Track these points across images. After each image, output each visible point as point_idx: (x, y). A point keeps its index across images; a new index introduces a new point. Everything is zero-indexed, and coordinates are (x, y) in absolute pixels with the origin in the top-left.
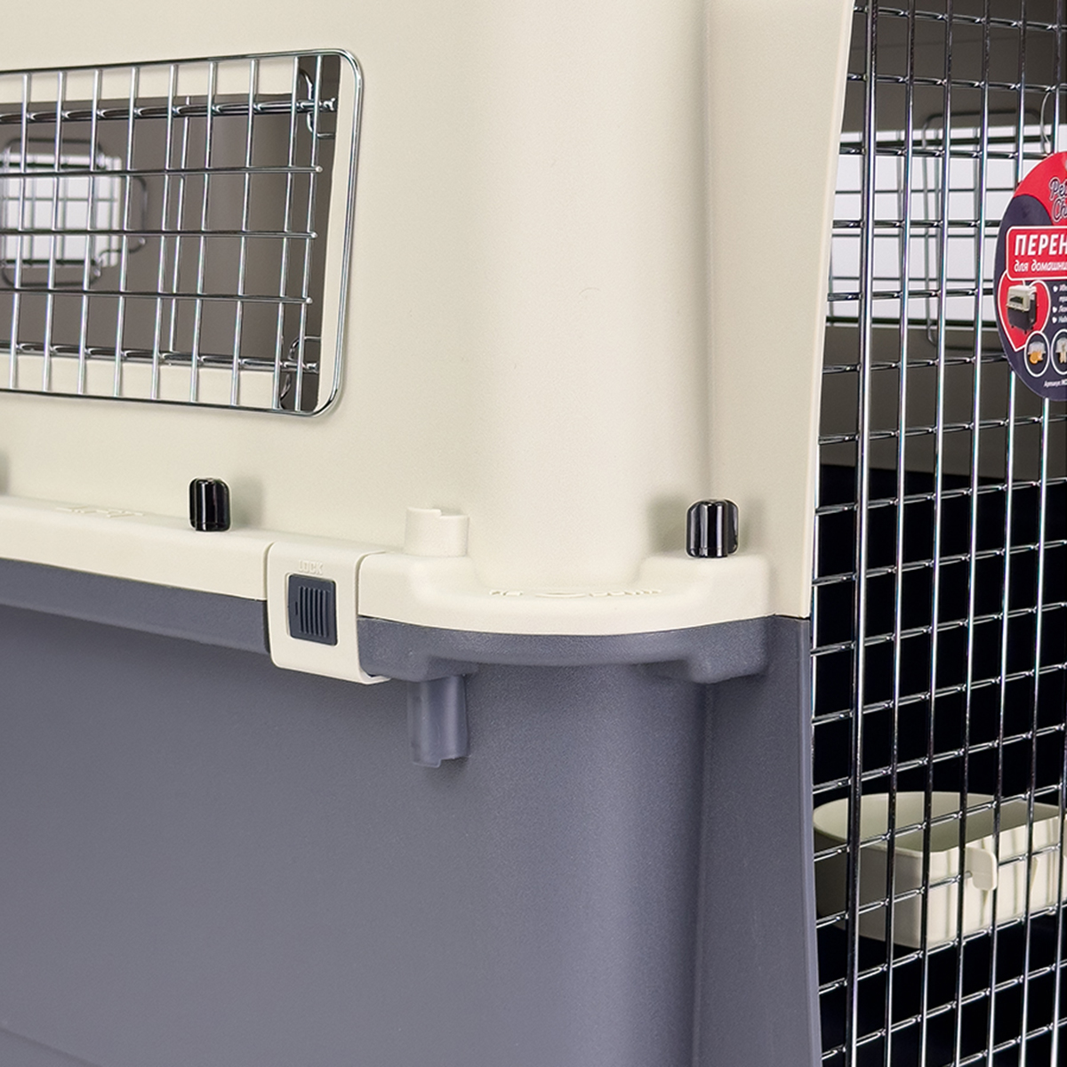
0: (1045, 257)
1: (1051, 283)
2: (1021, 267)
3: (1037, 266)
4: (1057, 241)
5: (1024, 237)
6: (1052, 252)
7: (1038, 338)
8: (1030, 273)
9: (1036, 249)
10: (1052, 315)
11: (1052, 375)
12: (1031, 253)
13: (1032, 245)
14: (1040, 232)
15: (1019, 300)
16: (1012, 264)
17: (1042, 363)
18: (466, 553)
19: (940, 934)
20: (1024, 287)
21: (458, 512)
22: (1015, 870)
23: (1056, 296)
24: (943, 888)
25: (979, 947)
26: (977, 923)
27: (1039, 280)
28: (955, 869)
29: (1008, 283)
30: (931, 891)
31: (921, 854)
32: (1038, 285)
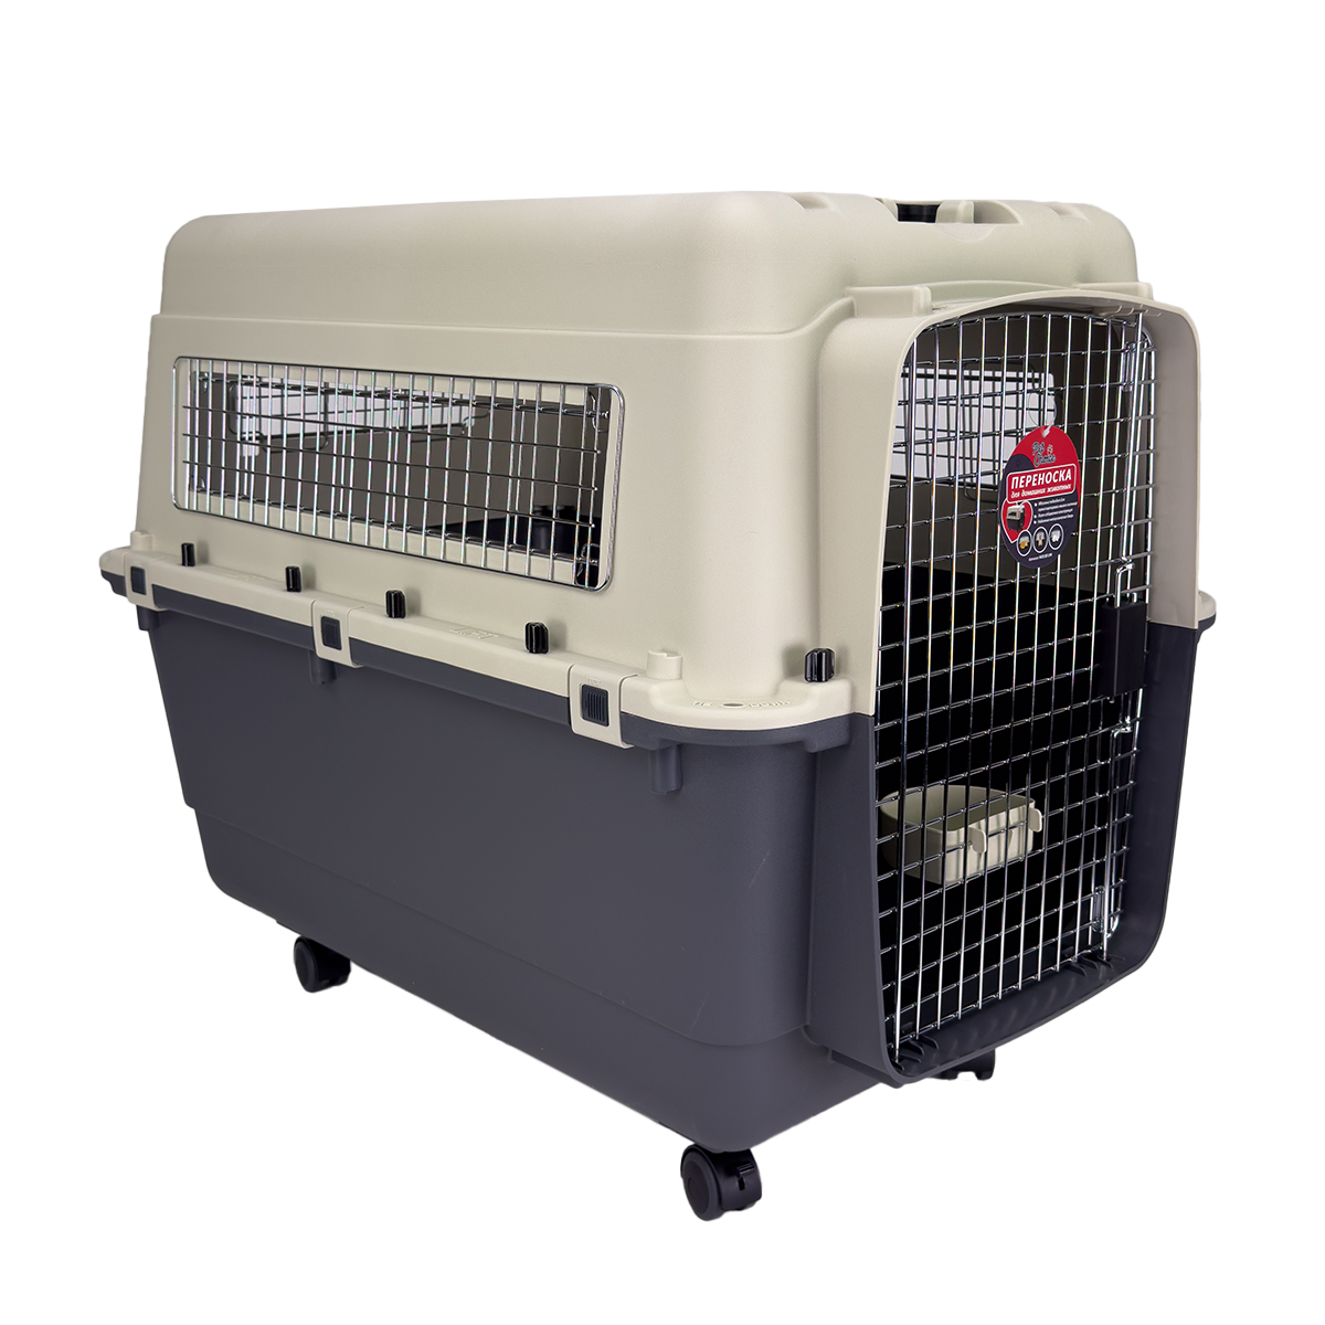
0: (1030, 487)
1: (1032, 502)
2: (1015, 495)
3: (1024, 494)
4: (1037, 478)
5: (1017, 478)
6: (1034, 484)
7: (1025, 534)
8: (1020, 498)
9: (1024, 484)
10: (1034, 519)
11: (1033, 554)
12: (1021, 486)
13: (1022, 482)
14: (1026, 474)
15: (1014, 514)
16: (1010, 494)
17: (1027, 548)
18: (681, 678)
19: (953, 876)
20: (1017, 506)
21: (676, 654)
22: (999, 839)
23: (1036, 509)
24: (954, 852)
25: (976, 884)
26: (974, 868)
27: (1026, 501)
28: (962, 840)
29: (1007, 505)
30: (947, 855)
31: (942, 832)
32: (1026, 504)
